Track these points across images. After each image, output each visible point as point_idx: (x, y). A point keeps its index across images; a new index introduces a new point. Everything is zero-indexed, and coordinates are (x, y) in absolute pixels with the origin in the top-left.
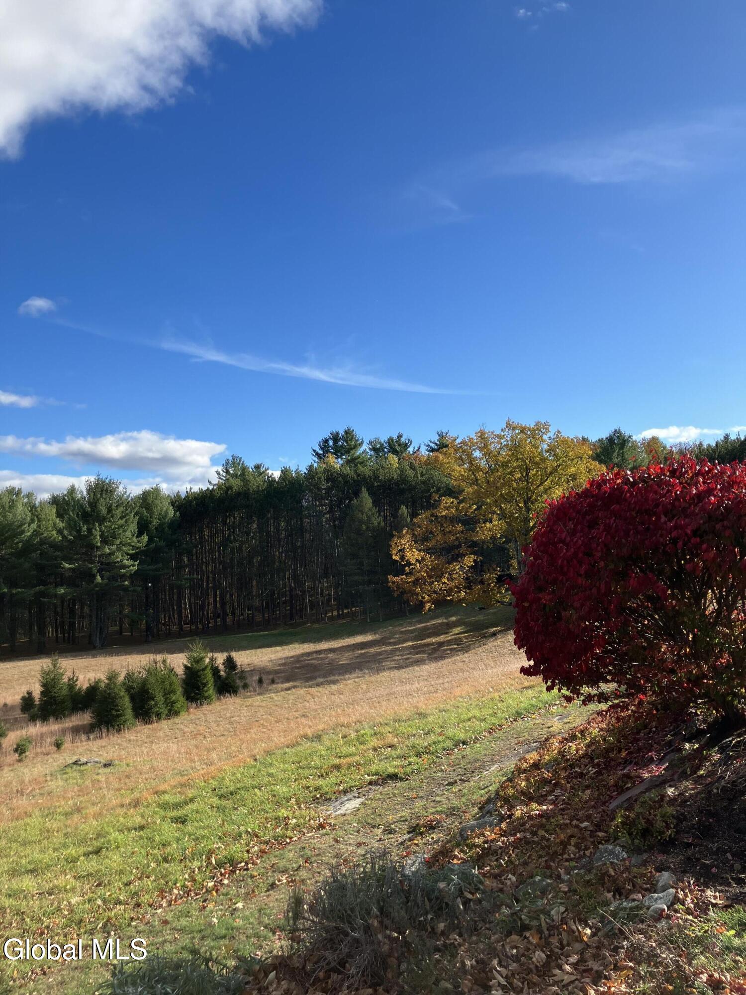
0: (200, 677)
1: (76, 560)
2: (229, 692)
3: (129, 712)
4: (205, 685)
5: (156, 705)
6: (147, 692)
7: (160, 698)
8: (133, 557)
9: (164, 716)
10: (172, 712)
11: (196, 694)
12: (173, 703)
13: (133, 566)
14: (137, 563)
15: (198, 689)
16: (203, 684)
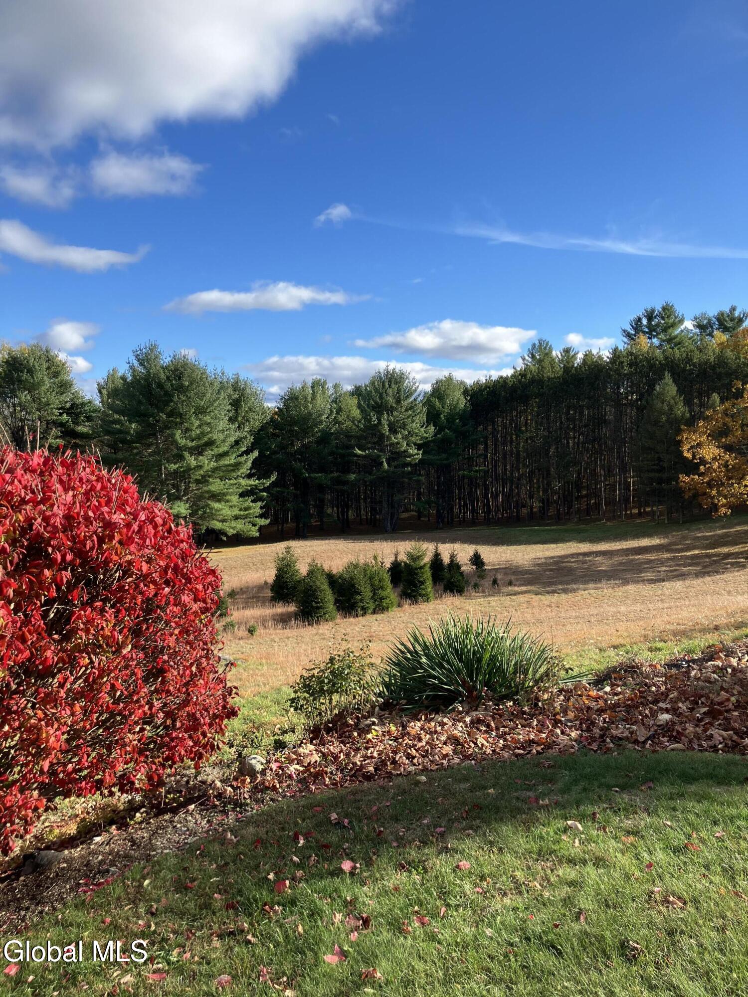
0: (417, 574)
1: (369, 449)
2: (452, 591)
3: (331, 606)
4: (422, 583)
5: (361, 601)
6: (353, 586)
7: (367, 593)
8: (419, 447)
9: (370, 611)
10: (380, 608)
11: (413, 591)
12: (382, 599)
13: (418, 454)
14: (421, 452)
15: (415, 586)
16: (419, 581)
